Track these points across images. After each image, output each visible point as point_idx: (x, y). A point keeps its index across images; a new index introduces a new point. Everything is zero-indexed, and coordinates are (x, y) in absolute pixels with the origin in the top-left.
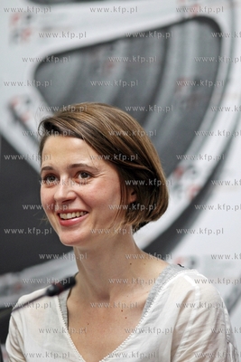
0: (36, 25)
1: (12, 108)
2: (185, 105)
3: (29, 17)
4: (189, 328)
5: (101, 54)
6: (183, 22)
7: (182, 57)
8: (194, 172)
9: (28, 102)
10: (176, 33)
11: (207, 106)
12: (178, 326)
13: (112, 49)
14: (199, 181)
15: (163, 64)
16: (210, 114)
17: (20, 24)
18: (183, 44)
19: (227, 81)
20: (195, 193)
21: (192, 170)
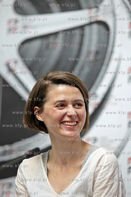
0: (20, 25)
1: (8, 65)
2: (91, 64)
3: (16, 21)
4: (101, 172)
5: (51, 39)
6: (91, 24)
7: (90, 40)
8: (96, 96)
9: (16, 62)
10: (87, 29)
11: (102, 64)
12: (96, 170)
13: (56, 37)
14: (98, 100)
15: (81, 44)
16: (104, 68)
17: (12, 25)
18: (91, 34)
19: (112, 52)
20: (96, 106)
21: (95, 95)
